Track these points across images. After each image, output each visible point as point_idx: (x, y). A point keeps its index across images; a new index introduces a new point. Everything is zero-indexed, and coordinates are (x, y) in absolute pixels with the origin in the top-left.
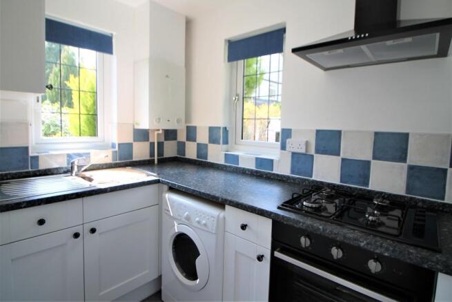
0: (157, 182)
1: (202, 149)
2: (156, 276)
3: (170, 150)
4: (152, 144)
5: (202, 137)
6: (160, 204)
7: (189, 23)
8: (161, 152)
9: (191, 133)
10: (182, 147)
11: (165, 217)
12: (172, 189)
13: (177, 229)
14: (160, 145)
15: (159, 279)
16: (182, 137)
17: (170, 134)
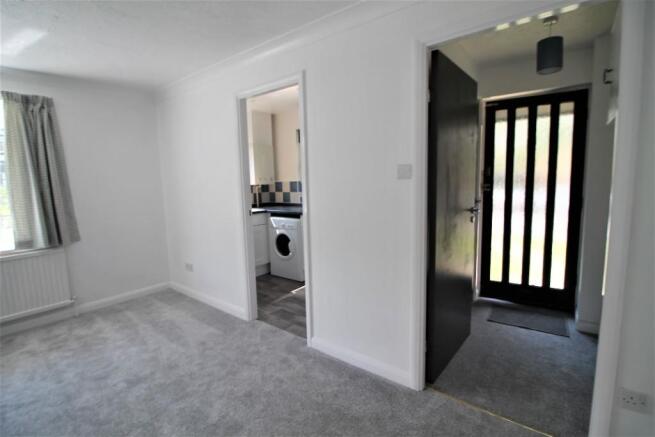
0: (265, 212)
1: (286, 196)
2: (267, 262)
3: (266, 198)
4: (255, 195)
5: (286, 188)
6: (267, 224)
7: (273, 117)
8: (260, 200)
9: (279, 186)
10: (273, 196)
11: (270, 229)
12: (274, 214)
13: (278, 232)
14: (260, 195)
15: (269, 265)
16: (273, 189)
17: (265, 188)
